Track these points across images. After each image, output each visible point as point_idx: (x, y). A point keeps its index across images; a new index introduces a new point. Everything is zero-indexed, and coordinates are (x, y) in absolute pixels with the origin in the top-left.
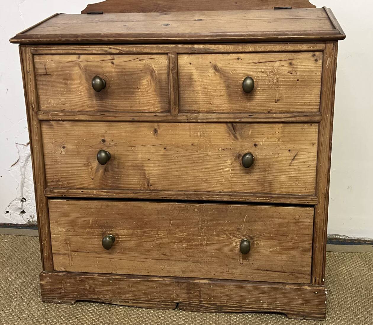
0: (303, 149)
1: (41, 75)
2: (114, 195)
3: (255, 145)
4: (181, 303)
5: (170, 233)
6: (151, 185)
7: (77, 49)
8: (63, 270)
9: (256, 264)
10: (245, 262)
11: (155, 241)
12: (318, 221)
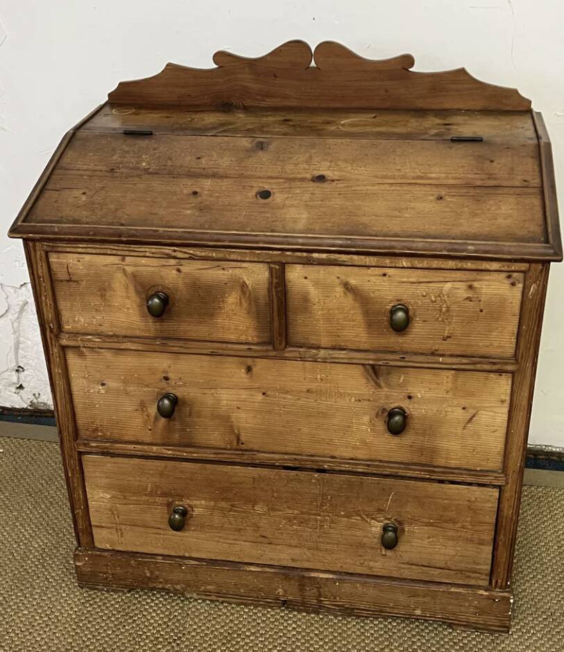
0: (486, 407)
1: (61, 281)
2: (185, 454)
3: (410, 397)
4: (290, 601)
5: (273, 509)
6: (242, 444)
7: (120, 248)
8: (110, 548)
9: (406, 558)
10: (389, 553)
11: (250, 518)
12: (504, 507)
